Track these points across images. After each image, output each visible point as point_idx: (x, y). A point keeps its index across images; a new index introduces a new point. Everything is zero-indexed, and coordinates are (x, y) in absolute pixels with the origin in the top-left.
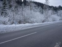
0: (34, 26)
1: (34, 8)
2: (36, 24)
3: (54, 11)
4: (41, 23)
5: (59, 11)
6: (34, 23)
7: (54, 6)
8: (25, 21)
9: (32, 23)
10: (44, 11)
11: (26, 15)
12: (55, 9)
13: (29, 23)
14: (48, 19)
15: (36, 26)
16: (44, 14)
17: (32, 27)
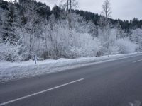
0: (78, 63)
1: (77, 24)
2: (82, 59)
3: (123, 31)
4: (94, 58)
5: (133, 31)
6: (79, 56)
7: (122, 20)
8: (58, 53)
9: (72, 57)
10: (99, 30)
11: (59, 41)
12: (126, 26)
13: (65, 57)
14: (110, 47)
15: (83, 65)
16: (100, 36)
17: (73, 67)
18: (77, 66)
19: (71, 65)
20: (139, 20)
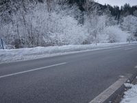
12: (116, 13)
18: (58, 54)
19: (51, 53)
20: (131, 6)
